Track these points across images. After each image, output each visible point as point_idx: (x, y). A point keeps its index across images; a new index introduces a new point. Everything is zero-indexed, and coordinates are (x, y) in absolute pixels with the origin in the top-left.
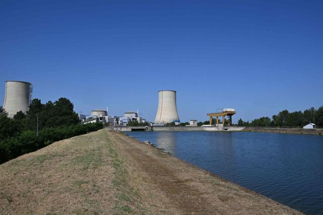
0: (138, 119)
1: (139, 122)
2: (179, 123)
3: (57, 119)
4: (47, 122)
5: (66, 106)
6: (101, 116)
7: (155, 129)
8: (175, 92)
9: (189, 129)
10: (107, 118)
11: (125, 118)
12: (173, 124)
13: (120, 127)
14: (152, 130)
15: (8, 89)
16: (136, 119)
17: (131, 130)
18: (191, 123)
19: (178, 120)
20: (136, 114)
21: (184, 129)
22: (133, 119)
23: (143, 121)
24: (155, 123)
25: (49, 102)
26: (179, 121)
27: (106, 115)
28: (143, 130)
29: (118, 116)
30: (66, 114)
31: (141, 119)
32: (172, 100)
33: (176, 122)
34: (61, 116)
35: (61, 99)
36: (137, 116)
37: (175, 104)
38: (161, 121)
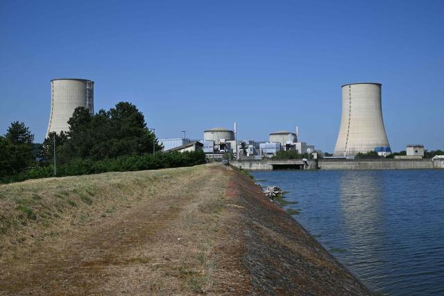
0: (298, 146)
1: (300, 152)
2: (389, 154)
3: (112, 143)
4: (93, 150)
5: (130, 118)
6: (223, 141)
7: (324, 165)
8: (379, 85)
9: (402, 165)
10: (233, 143)
11: (271, 145)
12: (372, 156)
13: (249, 161)
14: (318, 168)
15: (55, 93)
16: (294, 146)
17: (271, 167)
18: (410, 152)
19: (385, 147)
20: (294, 135)
21: (392, 165)
22: (288, 146)
23: (309, 151)
24: (335, 153)
25: (100, 112)
26: (388, 150)
27: (233, 139)
28: (297, 167)
29: (256, 141)
30: (129, 134)
31: (304, 146)
32: (373, 103)
33: (382, 150)
34: (119, 138)
35: (122, 106)
36: (295, 141)
37: (378, 111)
38: (349, 148)
